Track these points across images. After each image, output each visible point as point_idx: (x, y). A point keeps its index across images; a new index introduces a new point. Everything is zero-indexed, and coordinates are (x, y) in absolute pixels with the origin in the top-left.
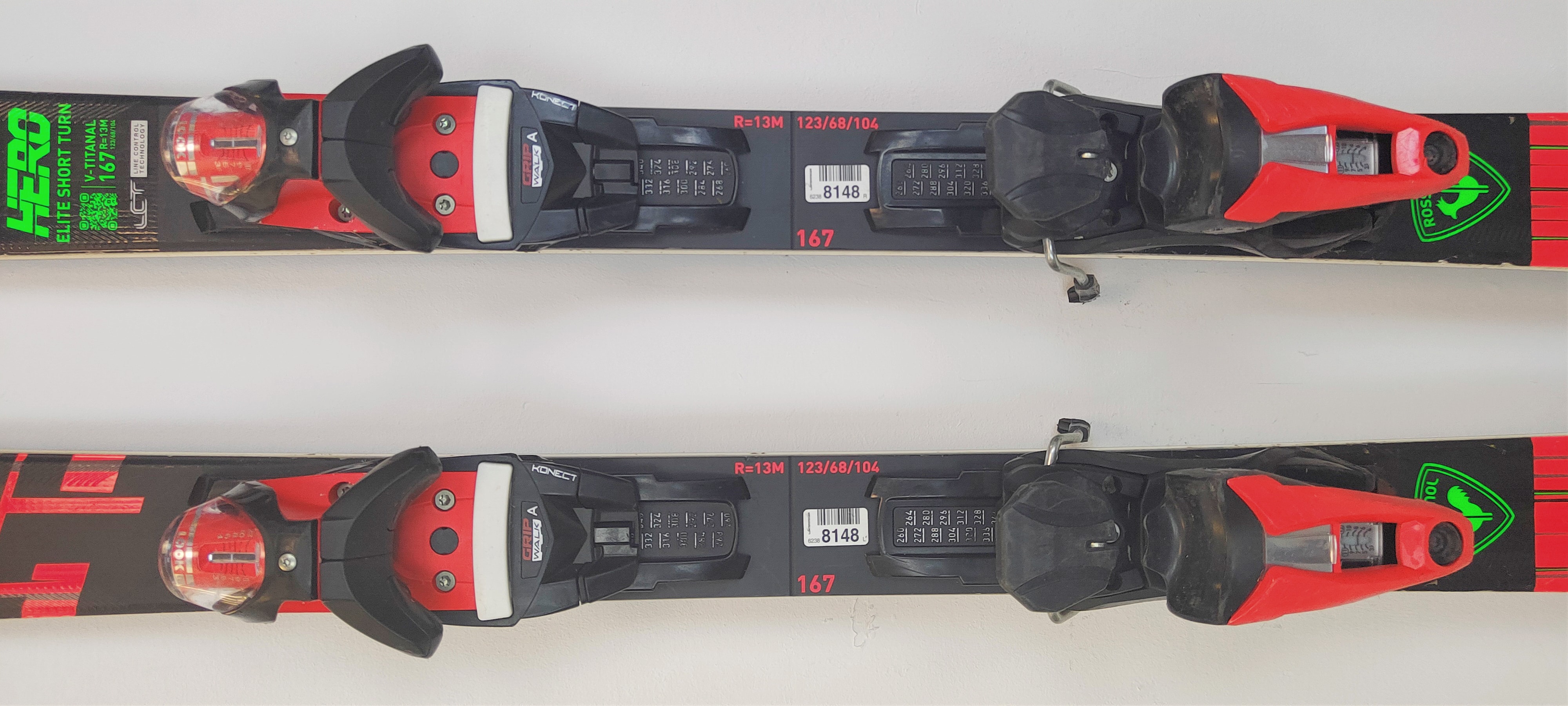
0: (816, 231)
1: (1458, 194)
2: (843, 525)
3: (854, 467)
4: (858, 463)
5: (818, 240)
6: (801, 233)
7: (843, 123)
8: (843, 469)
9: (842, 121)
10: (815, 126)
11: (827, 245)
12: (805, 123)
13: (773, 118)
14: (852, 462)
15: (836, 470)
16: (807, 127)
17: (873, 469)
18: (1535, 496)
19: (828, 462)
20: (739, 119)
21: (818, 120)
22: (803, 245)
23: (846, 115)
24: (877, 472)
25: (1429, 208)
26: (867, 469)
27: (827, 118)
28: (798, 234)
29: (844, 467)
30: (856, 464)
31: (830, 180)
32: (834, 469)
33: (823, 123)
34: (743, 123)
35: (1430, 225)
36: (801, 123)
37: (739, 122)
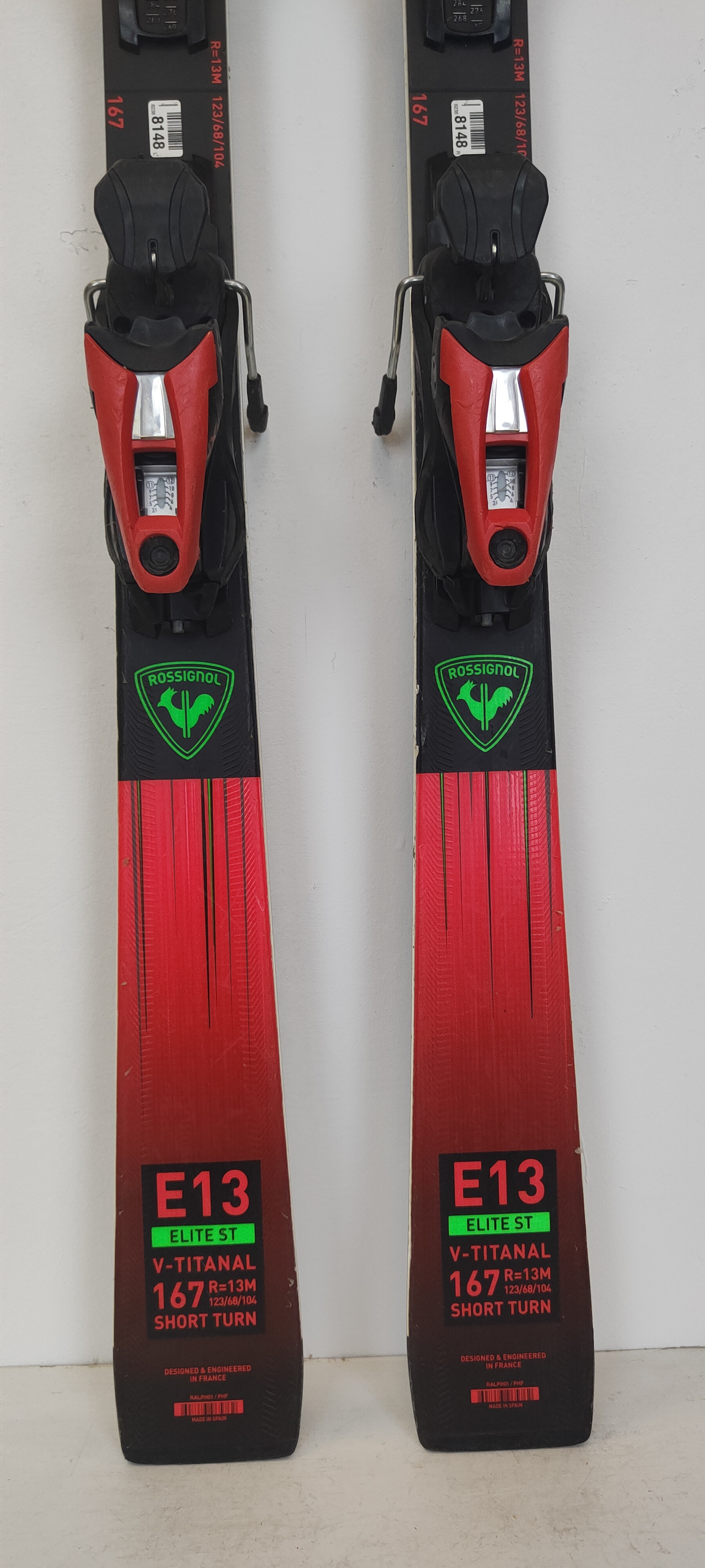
0: (426, 109)
1: (480, 701)
2: (168, 135)
3: (219, 146)
4: (222, 149)
5: (418, 112)
6: (424, 97)
7: (521, 134)
8: (216, 135)
9: (522, 133)
10: (517, 110)
11: (415, 120)
12: (520, 100)
13: (523, 73)
14: (223, 144)
15: (216, 130)
16: (517, 103)
17: (217, 162)
18: (206, 779)
19: (223, 123)
20: (520, 43)
21: (523, 111)
22: (414, 98)
23: (528, 136)
24: (215, 166)
25: (466, 673)
26: (217, 157)
27: (525, 120)
28: (423, 95)
29: (218, 137)
30: (222, 147)
31: (471, 122)
32: (216, 128)
33: (520, 116)
34: (517, 47)
35: (451, 674)
36: (521, 97)
37: (518, 43)
